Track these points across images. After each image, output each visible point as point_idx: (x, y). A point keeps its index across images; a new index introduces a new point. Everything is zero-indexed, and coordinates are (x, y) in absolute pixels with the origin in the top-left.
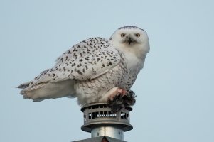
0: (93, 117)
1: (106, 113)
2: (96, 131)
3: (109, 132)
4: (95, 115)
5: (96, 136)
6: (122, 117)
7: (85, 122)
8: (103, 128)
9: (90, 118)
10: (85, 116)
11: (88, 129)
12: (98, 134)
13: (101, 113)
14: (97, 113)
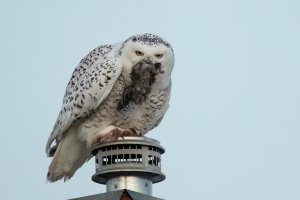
0: (109, 163)
1: (127, 157)
2: (113, 182)
3: (131, 184)
4: (112, 159)
5: (113, 189)
6: (150, 162)
7: (97, 170)
8: (123, 178)
9: (104, 163)
10: (97, 161)
11: (101, 179)
12: (116, 187)
13: (121, 157)
14: (115, 157)
